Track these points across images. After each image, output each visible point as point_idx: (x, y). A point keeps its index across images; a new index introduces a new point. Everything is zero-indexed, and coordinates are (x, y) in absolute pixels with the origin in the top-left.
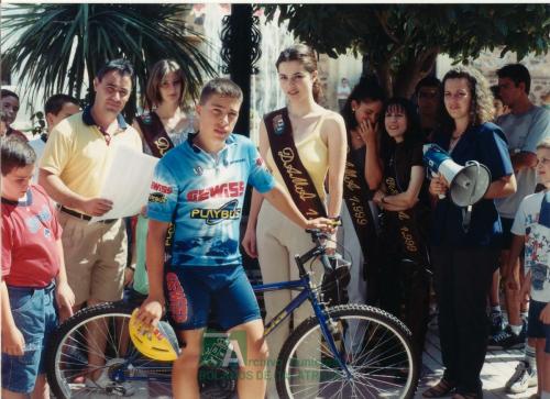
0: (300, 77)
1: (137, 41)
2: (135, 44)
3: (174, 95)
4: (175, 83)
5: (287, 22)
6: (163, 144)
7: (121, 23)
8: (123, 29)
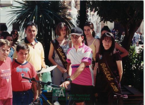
0: (89, 30)
1: (52, 18)
2: (51, 18)
3: (64, 34)
4: (65, 30)
5: (97, 12)
6: (60, 50)
7: (47, 12)
8: (48, 14)
